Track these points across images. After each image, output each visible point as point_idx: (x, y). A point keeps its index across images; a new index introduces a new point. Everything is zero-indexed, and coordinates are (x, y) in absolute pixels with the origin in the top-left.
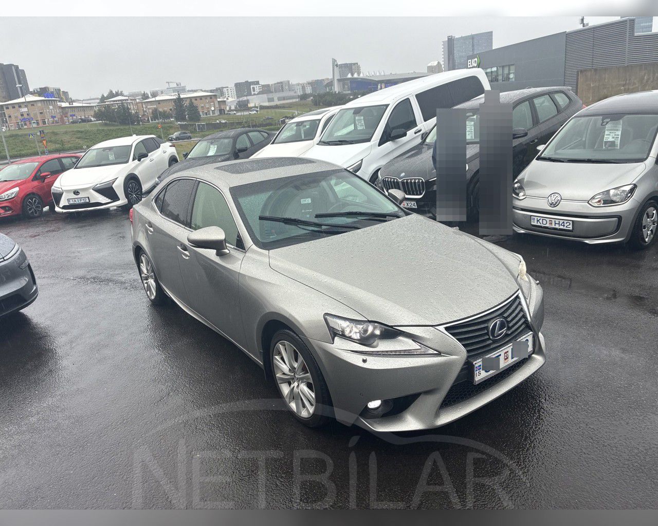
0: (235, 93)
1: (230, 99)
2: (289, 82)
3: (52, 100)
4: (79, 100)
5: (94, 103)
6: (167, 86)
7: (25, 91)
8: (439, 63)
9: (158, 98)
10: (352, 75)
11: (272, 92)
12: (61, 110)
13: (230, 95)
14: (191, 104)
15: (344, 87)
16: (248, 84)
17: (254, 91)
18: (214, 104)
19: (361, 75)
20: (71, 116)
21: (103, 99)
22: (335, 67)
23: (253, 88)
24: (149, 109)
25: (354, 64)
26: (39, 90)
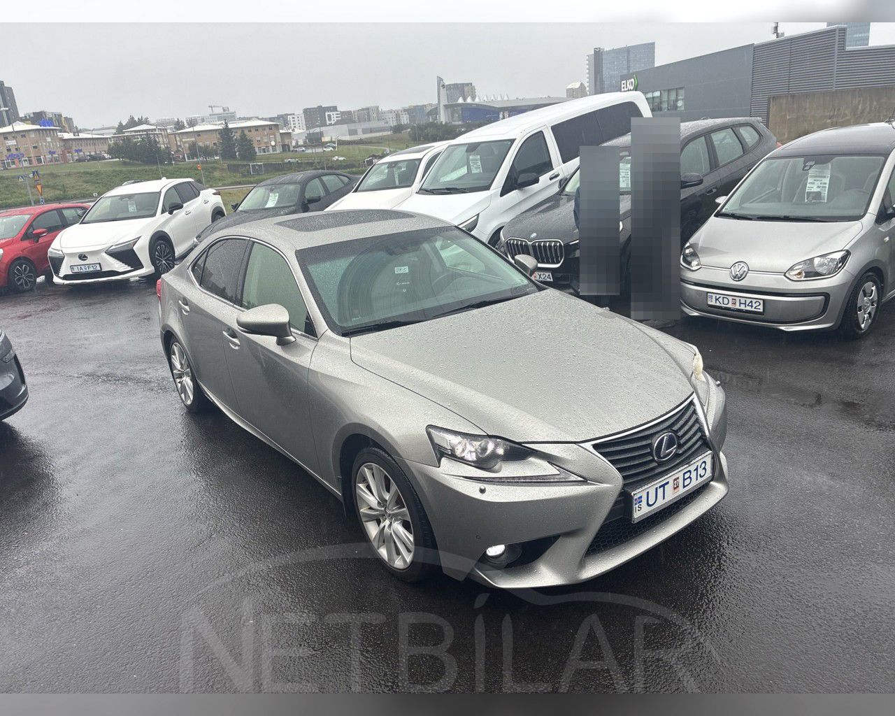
0: (304, 122)
1: (297, 131)
2: (377, 108)
3: (50, 130)
4: (87, 130)
5: (108, 134)
6: (211, 112)
7: (13, 117)
8: (582, 84)
9: (197, 128)
10: (465, 99)
11: (355, 122)
12: (62, 144)
13: (297, 125)
14: (243, 136)
15: (453, 116)
16: (321, 110)
17: (330, 119)
18: (275, 138)
19: (477, 100)
20: (76, 151)
21: (121, 128)
22: (441, 88)
23: (329, 116)
24: (185, 143)
25: (467, 84)
26: (32, 116)
